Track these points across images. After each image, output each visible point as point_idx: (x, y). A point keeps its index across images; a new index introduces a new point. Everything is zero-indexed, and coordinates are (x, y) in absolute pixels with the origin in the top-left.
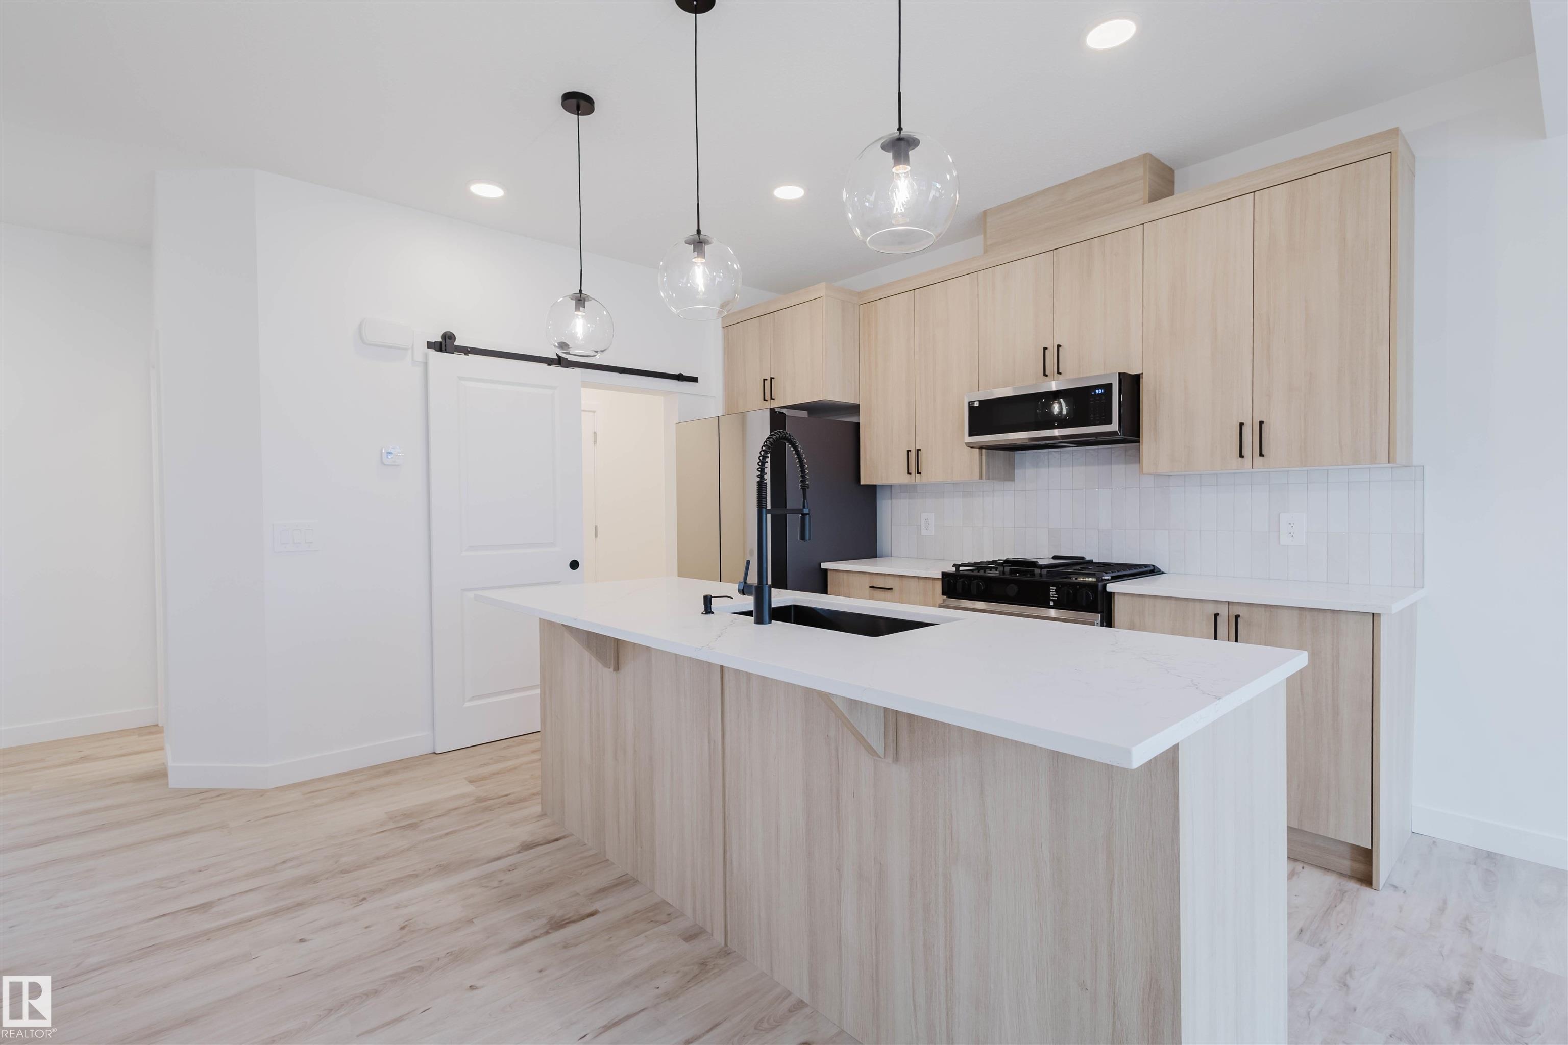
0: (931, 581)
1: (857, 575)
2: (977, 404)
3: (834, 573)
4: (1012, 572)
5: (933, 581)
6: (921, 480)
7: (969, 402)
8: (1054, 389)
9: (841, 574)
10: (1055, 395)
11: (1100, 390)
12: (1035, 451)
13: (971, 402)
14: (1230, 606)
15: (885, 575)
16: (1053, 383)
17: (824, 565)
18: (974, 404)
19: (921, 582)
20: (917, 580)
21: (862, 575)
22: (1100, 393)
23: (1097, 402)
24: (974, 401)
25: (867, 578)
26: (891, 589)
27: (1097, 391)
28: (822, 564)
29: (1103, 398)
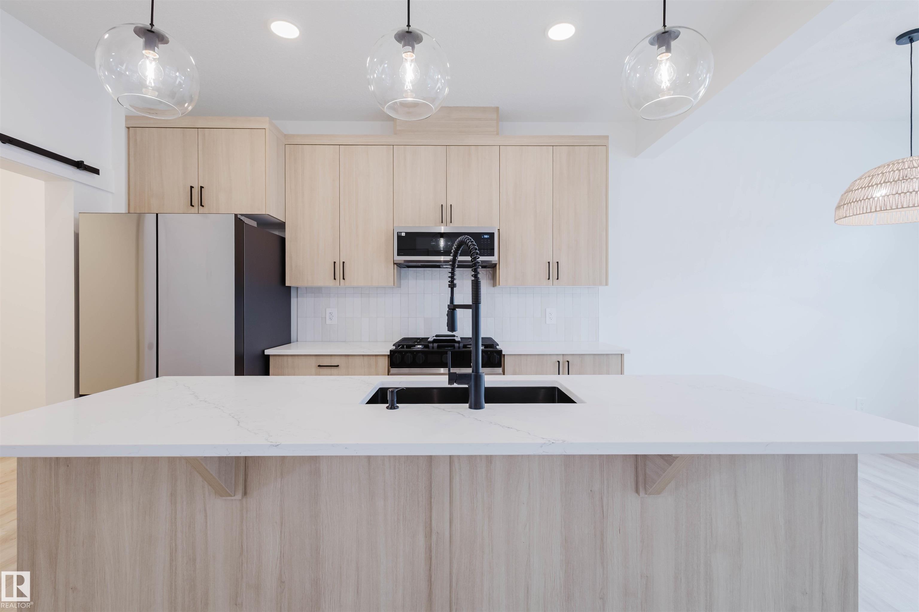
0: (374, 357)
1: (303, 357)
2: (403, 234)
3: (278, 357)
4: (439, 347)
5: (376, 357)
6: (345, 284)
7: (398, 233)
8: (442, 231)
9: (285, 358)
10: (442, 235)
11: (487, 236)
12: (415, 269)
13: (399, 232)
14: (564, 357)
15: (331, 355)
16: (443, 227)
17: (267, 352)
18: (401, 234)
19: (366, 358)
20: (362, 357)
21: (308, 357)
22: (487, 237)
23: (485, 242)
24: (401, 232)
25: (314, 359)
26: (338, 366)
27: (485, 236)
28: (265, 351)
29: (489, 240)
